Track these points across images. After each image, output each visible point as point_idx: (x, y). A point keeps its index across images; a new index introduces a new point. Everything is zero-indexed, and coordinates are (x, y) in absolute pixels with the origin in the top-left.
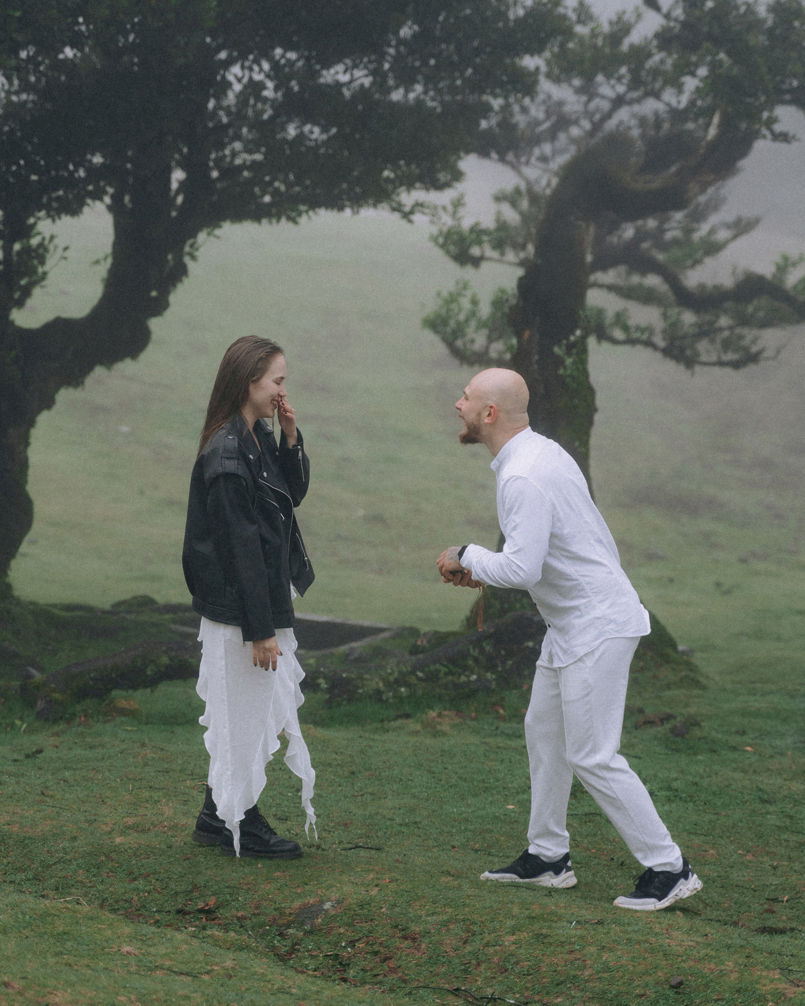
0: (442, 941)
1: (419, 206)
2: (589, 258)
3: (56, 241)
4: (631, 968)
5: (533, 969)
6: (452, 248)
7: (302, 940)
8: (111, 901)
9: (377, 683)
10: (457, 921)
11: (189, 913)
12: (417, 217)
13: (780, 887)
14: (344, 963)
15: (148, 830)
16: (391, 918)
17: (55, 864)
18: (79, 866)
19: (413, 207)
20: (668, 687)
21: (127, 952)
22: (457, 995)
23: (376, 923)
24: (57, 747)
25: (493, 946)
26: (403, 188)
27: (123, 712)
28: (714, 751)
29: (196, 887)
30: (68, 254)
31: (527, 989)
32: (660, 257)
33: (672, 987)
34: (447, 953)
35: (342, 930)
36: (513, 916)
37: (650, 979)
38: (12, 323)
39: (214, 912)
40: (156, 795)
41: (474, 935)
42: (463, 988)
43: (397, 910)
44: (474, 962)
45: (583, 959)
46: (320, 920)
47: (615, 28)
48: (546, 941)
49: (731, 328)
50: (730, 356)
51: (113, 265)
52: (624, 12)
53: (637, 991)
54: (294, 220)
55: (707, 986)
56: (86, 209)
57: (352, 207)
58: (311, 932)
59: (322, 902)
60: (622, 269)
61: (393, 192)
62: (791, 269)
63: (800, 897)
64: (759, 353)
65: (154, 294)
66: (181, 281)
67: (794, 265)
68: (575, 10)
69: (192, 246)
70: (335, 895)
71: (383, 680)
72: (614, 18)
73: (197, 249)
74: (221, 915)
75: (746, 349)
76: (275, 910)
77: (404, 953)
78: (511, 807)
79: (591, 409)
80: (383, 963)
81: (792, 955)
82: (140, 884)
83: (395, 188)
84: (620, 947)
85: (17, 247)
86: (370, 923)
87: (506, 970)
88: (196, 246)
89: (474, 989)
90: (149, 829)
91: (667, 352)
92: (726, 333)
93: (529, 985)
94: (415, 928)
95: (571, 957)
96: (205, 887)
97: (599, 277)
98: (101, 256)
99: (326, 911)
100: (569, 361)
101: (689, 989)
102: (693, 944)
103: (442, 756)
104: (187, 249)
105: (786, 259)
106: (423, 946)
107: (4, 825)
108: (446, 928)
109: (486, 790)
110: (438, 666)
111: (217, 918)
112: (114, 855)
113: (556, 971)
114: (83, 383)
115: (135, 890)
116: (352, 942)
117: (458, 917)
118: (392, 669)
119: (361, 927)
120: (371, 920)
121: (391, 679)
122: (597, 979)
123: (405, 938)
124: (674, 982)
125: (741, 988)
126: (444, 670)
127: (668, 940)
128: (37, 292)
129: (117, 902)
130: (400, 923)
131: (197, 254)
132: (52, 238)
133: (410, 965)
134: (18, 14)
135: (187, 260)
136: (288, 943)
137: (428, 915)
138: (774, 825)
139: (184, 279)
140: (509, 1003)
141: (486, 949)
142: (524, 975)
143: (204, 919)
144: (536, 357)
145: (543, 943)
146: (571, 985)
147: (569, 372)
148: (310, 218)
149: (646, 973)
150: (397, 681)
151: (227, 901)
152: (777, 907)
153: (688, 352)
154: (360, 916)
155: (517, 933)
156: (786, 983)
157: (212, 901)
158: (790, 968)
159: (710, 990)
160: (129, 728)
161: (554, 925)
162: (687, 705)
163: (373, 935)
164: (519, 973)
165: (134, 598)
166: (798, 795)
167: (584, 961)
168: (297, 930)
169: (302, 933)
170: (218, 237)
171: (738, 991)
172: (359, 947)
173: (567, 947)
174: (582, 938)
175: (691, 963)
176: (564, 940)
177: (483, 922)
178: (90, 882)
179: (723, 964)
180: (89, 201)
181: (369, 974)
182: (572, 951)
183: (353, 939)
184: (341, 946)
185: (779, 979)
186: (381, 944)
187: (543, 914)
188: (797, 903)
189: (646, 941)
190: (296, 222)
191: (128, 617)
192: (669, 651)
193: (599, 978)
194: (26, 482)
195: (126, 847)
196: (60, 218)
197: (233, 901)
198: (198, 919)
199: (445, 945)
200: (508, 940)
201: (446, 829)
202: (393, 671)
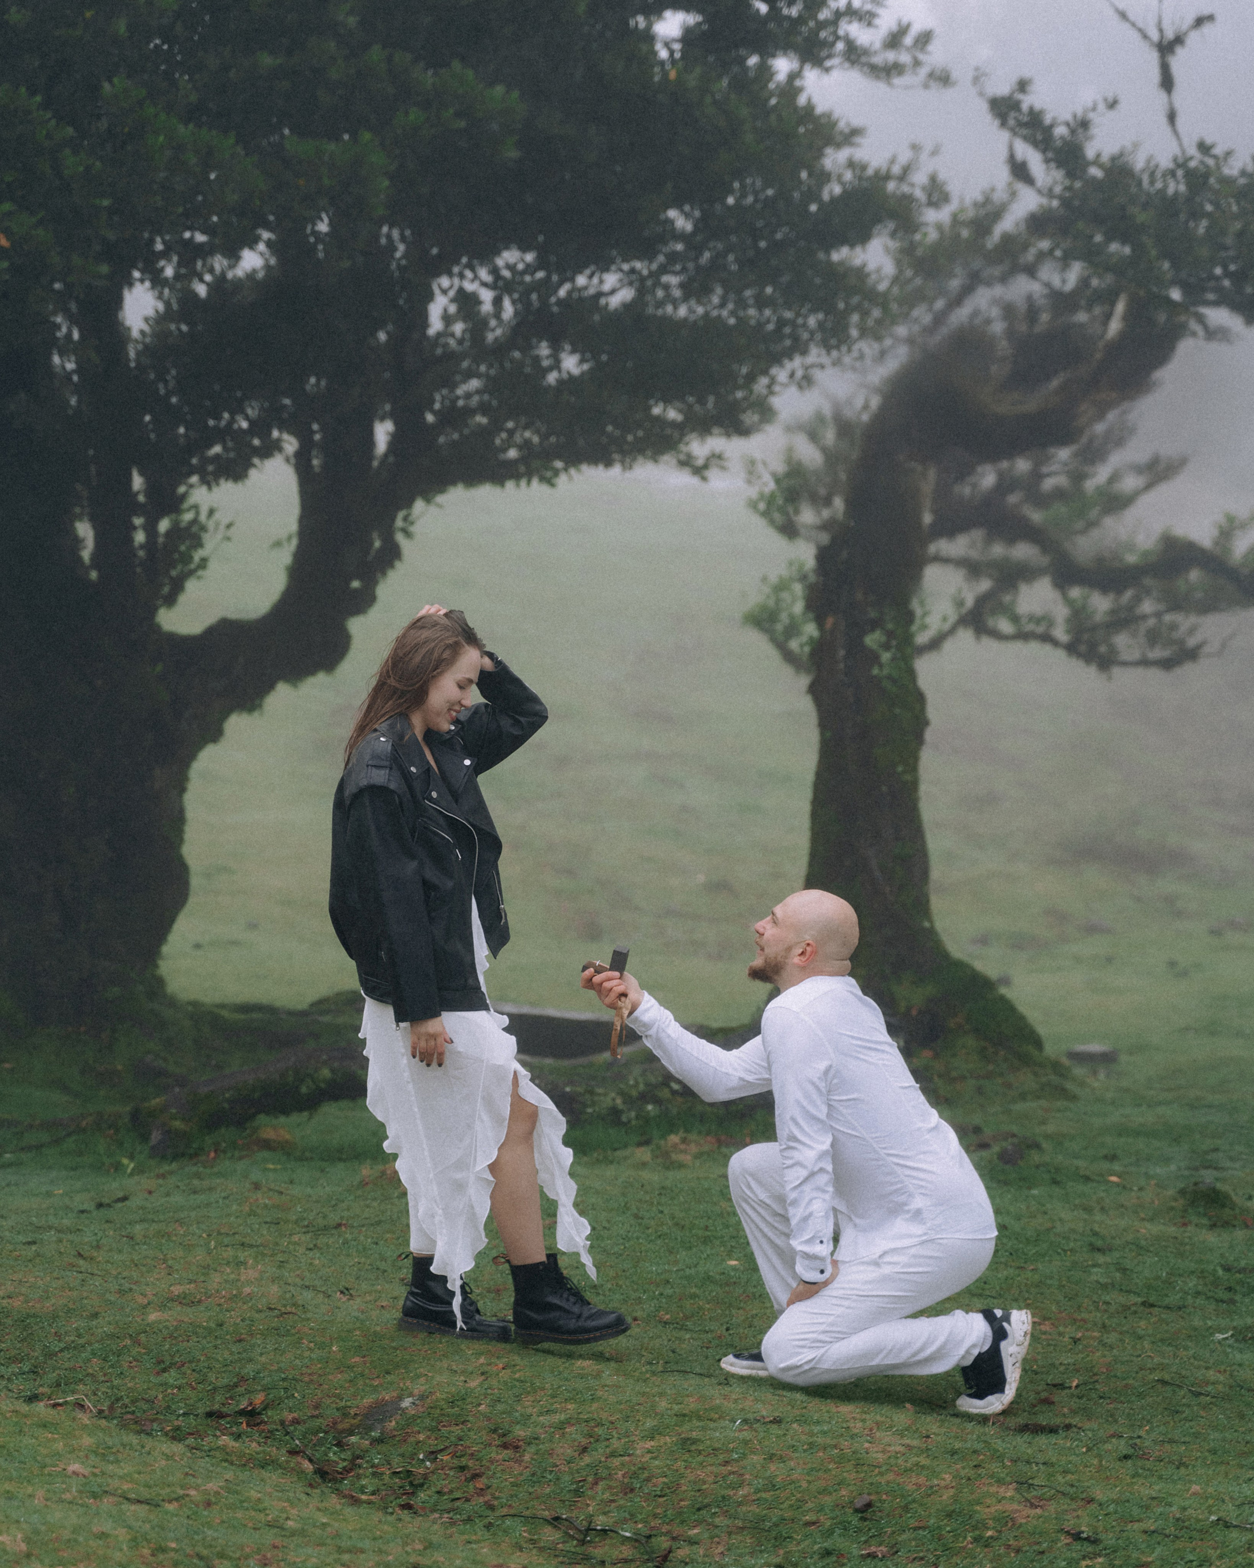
0: (552, 1450)
1: (717, 458)
2: (927, 518)
3: (217, 516)
4: (804, 1484)
5: (669, 1488)
6: (777, 516)
7: (367, 1451)
8: (127, 1401)
9: (614, 1100)
10: (579, 1421)
11: (227, 1415)
12: (713, 474)
13: (1071, 1368)
14: (415, 1483)
15: (198, 1302)
16: (489, 1419)
17: (61, 1351)
18: (94, 1354)
19: (708, 459)
20: (1023, 1097)
21: (74, 1472)
22: (556, 1526)
23: (469, 1425)
24: (150, 1192)
25: (621, 1455)
26: (694, 435)
27: (267, 1145)
28: (1055, 1182)
29: (243, 1379)
31: (655, 1516)
32: (1036, 516)
33: (857, 1511)
34: (557, 1466)
35: (421, 1437)
36: (656, 1414)
37: (828, 1500)
38: (159, 627)
39: (259, 1414)
40: (242, 1255)
41: (598, 1440)
42: (564, 1516)
43: (500, 1407)
44: (590, 1479)
45: (741, 1472)
46: (393, 1423)
47: (982, 212)
48: (693, 1448)
49: (1158, 615)
50: (1157, 653)
51: (299, 547)
52: (993, 190)
53: (807, 1517)
54: (549, 482)
55: (906, 1508)
56: (253, 473)
57: (622, 462)
58: (379, 1441)
59: (400, 1398)
60: (978, 534)
61: (680, 440)
62: (1238, 533)
63: (1097, 1381)
64: (1199, 647)
65: (356, 584)
66: (392, 566)
67: (1243, 526)
68: (924, 189)
69: (405, 519)
70: (419, 1387)
71: (622, 1093)
72: (980, 198)
73: (412, 523)
74: (268, 1417)
75: (1181, 642)
76: (338, 1409)
77: (499, 1468)
78: (733, 1263)
79: (920, 722)
80: (469, 1482)
81: (1044, 1464)
82: (171, 1377)
83: (682, 435)
84: (797, 1455)
85: (164, 525)
86: (461, 1426)
87: (632, 1490)
88: (410, 518)
89: (583, 1517)
90: (200, 1301)
91: (1071, 648)
92: (1151, 622)
93: (658, 1511)
94: (520, 1432)
95: (724, 1470)
96: (254, 1379)
97: (944, 546)
98: (283, 534)
99: (403, 1410)
100: (886, 656)
101: (880, 1514)
102: (902, 1449)
103: (660, 1194)
104: (399, 523)
105: (1230, 519)
106: (527, 1457)
107: (3, 1298)
108: (561, 1432)
109: (706, 1241)
111: (262, 1422)
112: (143, 1337)
113: (699, 1490)
114: (260, 706)
115: (162, 1385)
116: (432, 1453)
117: (581, 1416)
118: (635, 1079)
119: (450, 1432)
120: (463, 1423)
121: (634, 1093)
122: (754, 1500)
123: (505, 1446)
124: (859, 1503)
125: (954, 1511)
127: (867, 1445)
128: (191, 585)
129: (133, 1402)
130: (501, 1426)
131: (412, 529)
132: (211, 512)
133: (503, 1484)
134: (106, 203)
135: (400, 537)
136: (347, 1455)
137: (541, 1414)
138: (1097, 1282)
139: (397, 564)
140: (624, 1536)
141: (609, 1460)
142: (655, 1496)
143: (244, 1424)
144: (842, 653)
145: (689, 1451)
146: (717, 1510)
147: (885, 672)
148: (571, 478)
149: (824, 1491)
150: (644, 1097)
151: (280, 1398)
152: (1059, 1396)
153: (1103, 649)
154: (448, 1416)
155: (657, 1437)
156: (1020, 1502)
157: (259, 1399)
158: (1030, 1481)
159: (909, 1515)
160: (271, 1166)
161: (712, 1425)
162: (1043, 1122)
163: (462, 1442)
164: (649, 1494)
165: (338, 994)
166: (1146, 1239)
167: (742, 1475)
168: (362, 1438)
169: (367, 1442)
170: (440, 506)
171: (949, 1515)
172: (442, 1460)
173: (721, 1457)
174: (746, 1442)
175: (890, 1476)
176: (720, 1446)
177: (613, 1423)
178: (105, 1375)
179: (937, 1477)
180: (256, 461)
181: (445, 1497)
182: (727, 1462)
183: (433, 1449)
184: (419, 1459)
185: (1012, 1498)
186: (472, 1454)
187: (698, 1411)
188: (1090, 1389)
189: (835, 1447)
190: (553, 485)
191: (321, 1019)
192: (1031, 1049)
193: (758, 1500)
194: (181, 840)
195: (161, 1326)
196: (218, 484)
197: (287, 1398)
198: (236, 1424)
199: (555, 1457)
200: (642, 1447)
201: (634, 1295)
202: (637, 1083)
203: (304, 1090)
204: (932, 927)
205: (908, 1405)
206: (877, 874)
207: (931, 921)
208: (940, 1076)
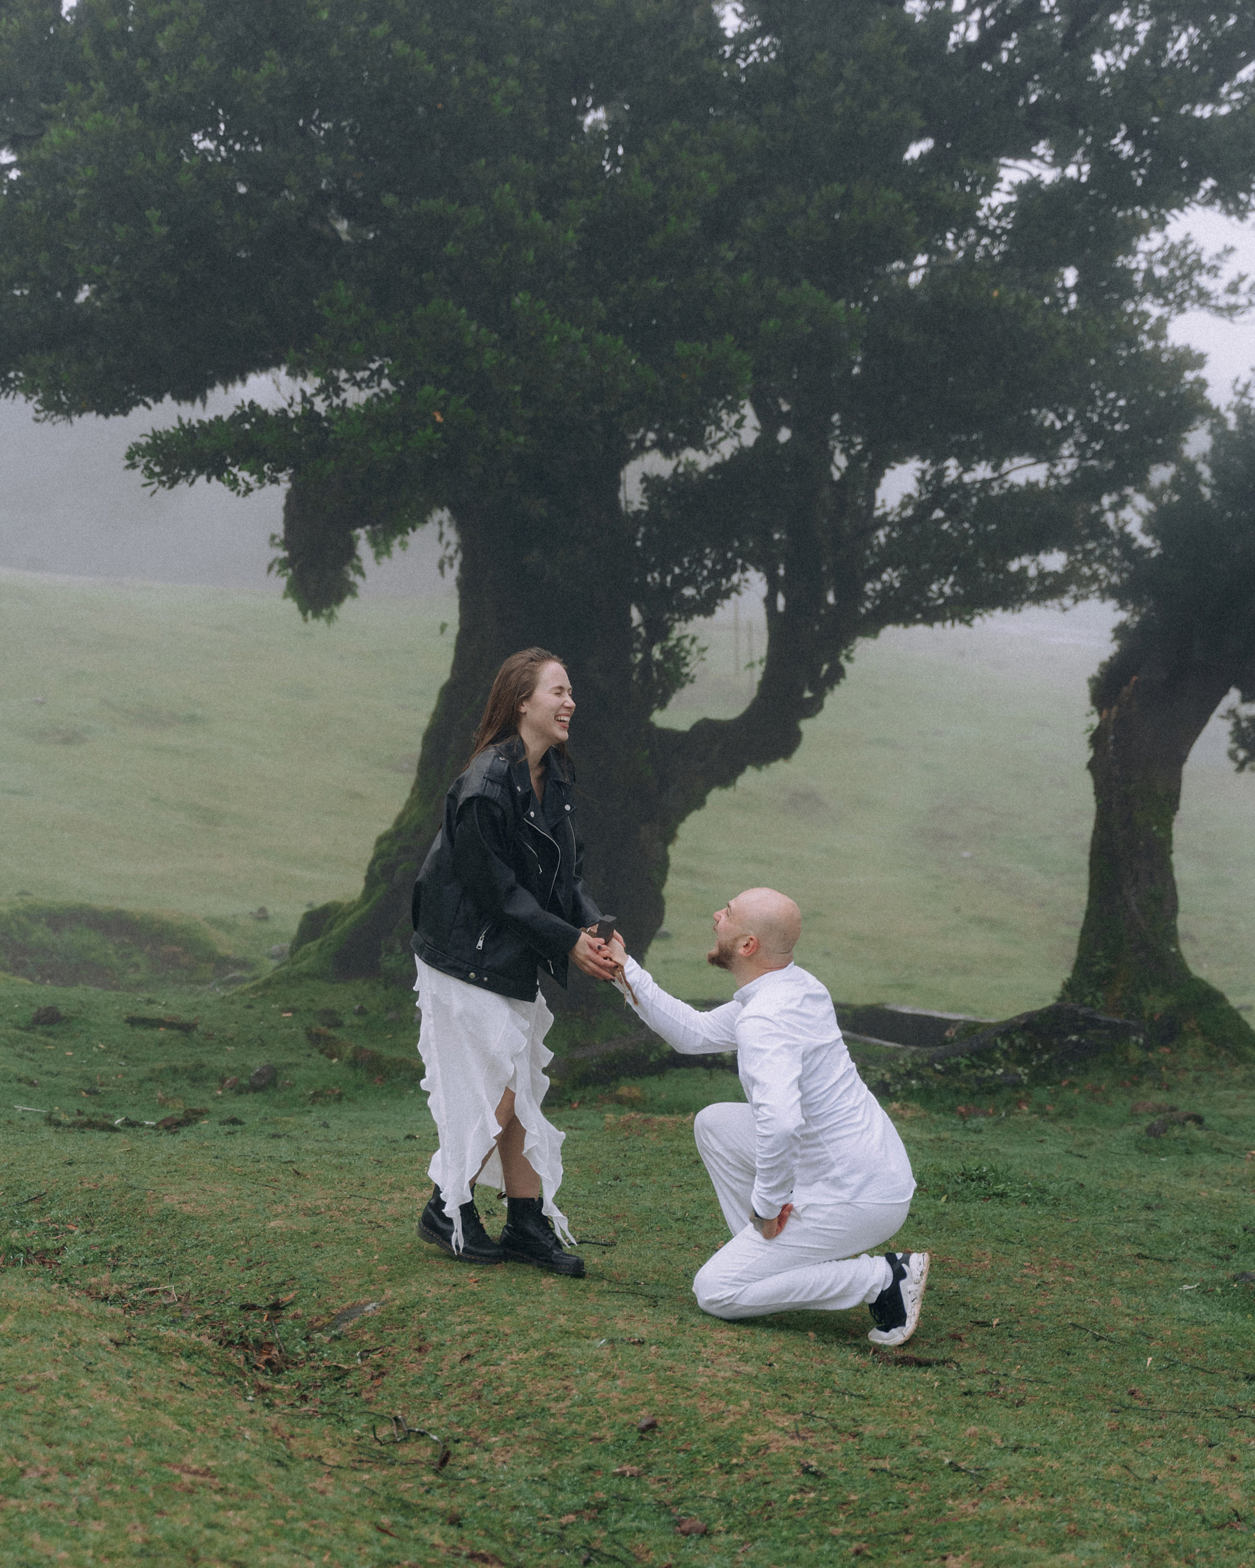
3: (697, 643)
7: (323, 1346)
8: (205, 1291)
9: (883, 1075)
16: (421, 1325)
23: (405, 1330)
30: (705, 655)
35: (367, 1337)
38: (652, 725)
46: (352, 1323)
48: (549, 1362)
51: (768, 667)
54: (968, 623)
56: (718, 609)
58: (338, 1338)
65: (808, 695)
66: (838, 683)
70: (389, 1295)
71: (892, 1070)
76: (326, 1309)
77: (404, 1368)
85: (656, 650)
88: (853, 650)
94: (435, 1338)
98: (754, 659)
106: (426, 1361)
110: (960, 1059)
114: (734, 783)
116: (367, 1351)
118: (905, 1060)
119: (389, 1334)
121: (902, 1071)
122: (564, 1414)
124: (643, 1424)
126: (964, 1062)
129: (209, 1292)
130: (426, 1332)
131: (852, 655)
132: (693, 639)
135: (843, 662)
139: (842, 680)
140: (431, 1439)
143: (266, 1317)
146: (531, 1420)
150: (909, 1074)
154: (395, 1320)
155: (531, 1350)
162: (1234, 1106)
163: (393, 1344)
164: (489, 1401)
168: (326, 1335)
169: (328, 1339)
172: (372, 1358)
174: (597, 1360)
176: (572, 1362)
180: (720, 601)
183: (370, 1348)
184: (355, 1356)
186: (393, 1355)
196: (692, 619)
202: (906, 1063)
203: (652, 1059)
204: (1178, 951)
205: (811, 1334)
206: (1135, 908)
207: (1177, 947)
208: (1168, 1068)
